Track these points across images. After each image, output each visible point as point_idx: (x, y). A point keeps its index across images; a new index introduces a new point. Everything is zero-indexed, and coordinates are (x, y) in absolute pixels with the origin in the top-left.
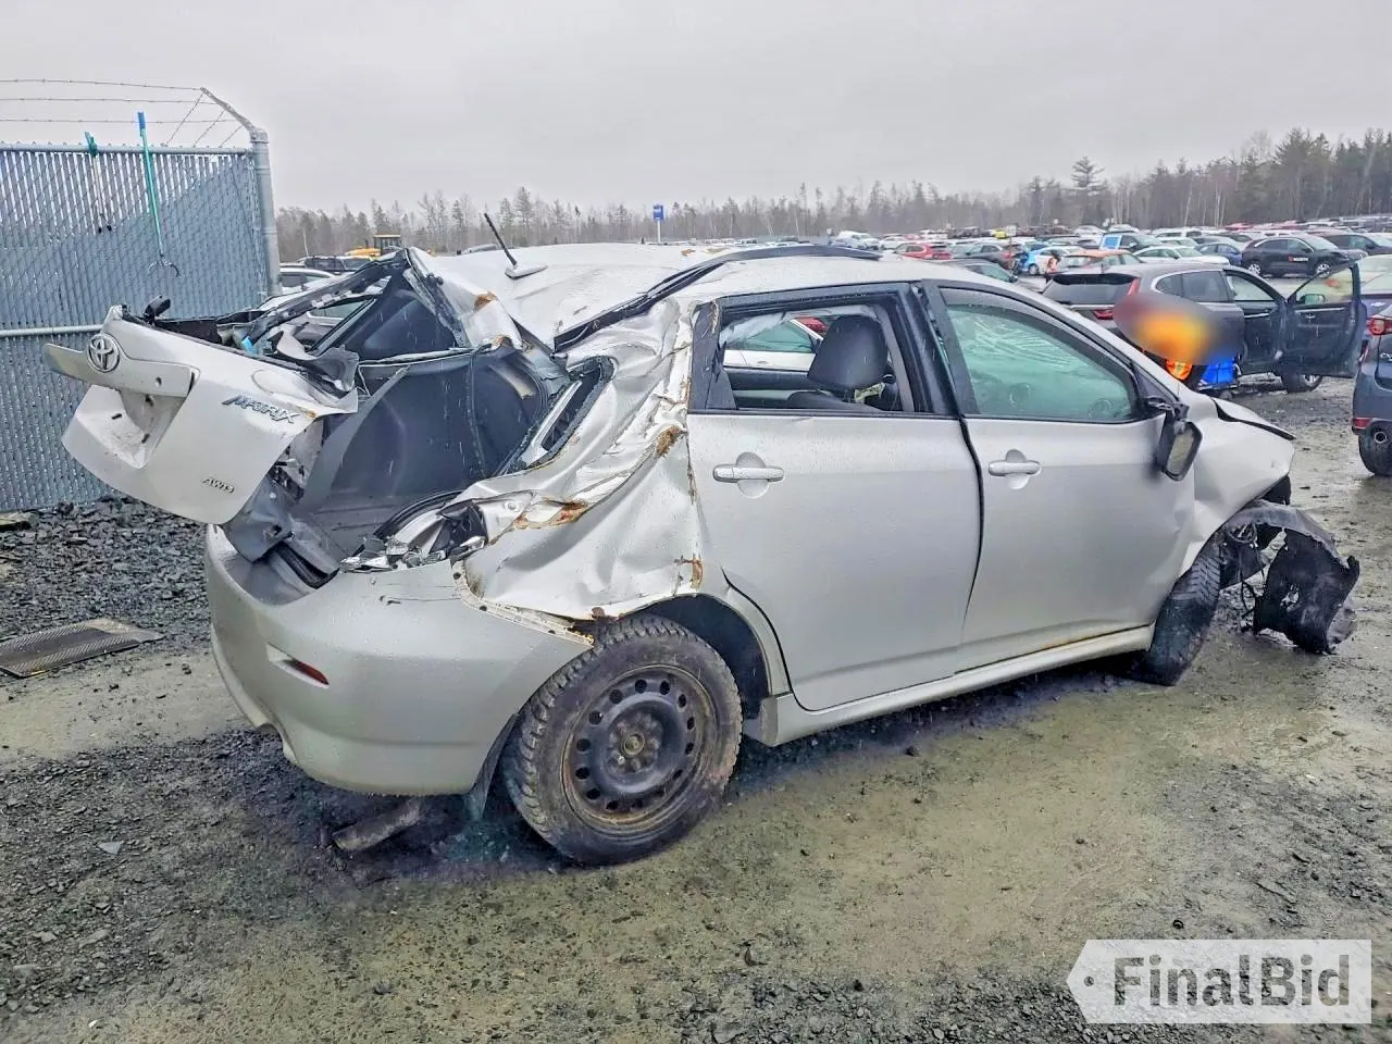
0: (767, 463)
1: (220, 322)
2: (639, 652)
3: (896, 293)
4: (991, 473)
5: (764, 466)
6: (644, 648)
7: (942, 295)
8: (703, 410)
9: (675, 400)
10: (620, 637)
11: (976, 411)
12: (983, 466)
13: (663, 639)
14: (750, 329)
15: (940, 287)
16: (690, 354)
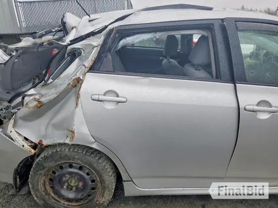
0: (120, 95)
1: (21, 35)
2: (64, 156)
3: (213, 24)
4: (245, 109)
5: (118, 96)
6: (66, 156)
7: (236, 25)
8: (98, 72)
9: (87, 66)
10: (59, 150)
11: (244, 81)
12: (241, 106)
13: (75, 154)
14: (136, 39)
15: (236, 21)
16: (99, 49)
